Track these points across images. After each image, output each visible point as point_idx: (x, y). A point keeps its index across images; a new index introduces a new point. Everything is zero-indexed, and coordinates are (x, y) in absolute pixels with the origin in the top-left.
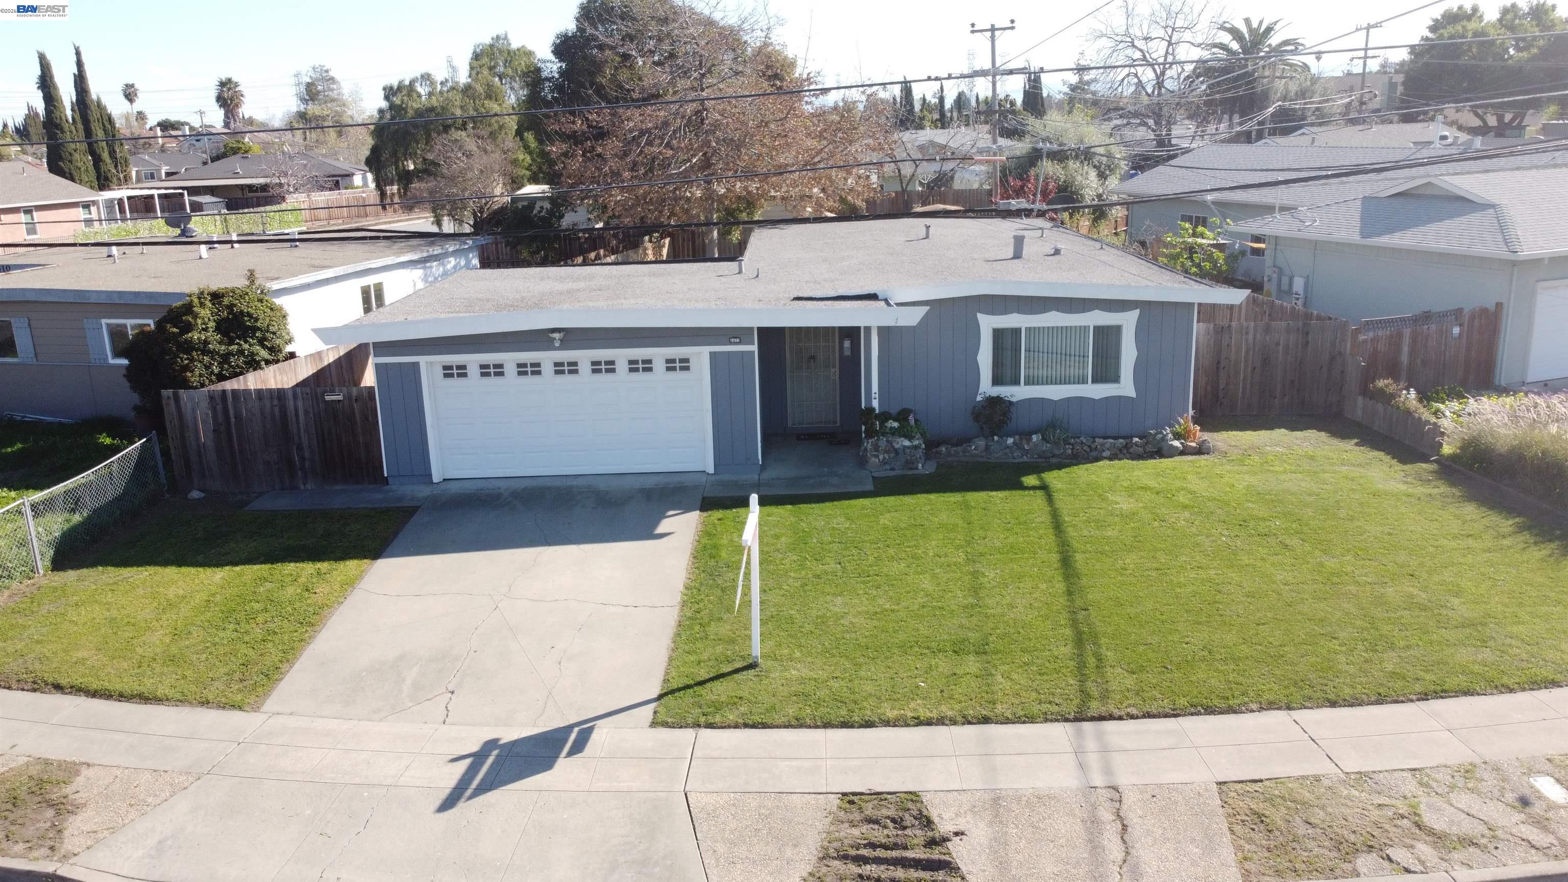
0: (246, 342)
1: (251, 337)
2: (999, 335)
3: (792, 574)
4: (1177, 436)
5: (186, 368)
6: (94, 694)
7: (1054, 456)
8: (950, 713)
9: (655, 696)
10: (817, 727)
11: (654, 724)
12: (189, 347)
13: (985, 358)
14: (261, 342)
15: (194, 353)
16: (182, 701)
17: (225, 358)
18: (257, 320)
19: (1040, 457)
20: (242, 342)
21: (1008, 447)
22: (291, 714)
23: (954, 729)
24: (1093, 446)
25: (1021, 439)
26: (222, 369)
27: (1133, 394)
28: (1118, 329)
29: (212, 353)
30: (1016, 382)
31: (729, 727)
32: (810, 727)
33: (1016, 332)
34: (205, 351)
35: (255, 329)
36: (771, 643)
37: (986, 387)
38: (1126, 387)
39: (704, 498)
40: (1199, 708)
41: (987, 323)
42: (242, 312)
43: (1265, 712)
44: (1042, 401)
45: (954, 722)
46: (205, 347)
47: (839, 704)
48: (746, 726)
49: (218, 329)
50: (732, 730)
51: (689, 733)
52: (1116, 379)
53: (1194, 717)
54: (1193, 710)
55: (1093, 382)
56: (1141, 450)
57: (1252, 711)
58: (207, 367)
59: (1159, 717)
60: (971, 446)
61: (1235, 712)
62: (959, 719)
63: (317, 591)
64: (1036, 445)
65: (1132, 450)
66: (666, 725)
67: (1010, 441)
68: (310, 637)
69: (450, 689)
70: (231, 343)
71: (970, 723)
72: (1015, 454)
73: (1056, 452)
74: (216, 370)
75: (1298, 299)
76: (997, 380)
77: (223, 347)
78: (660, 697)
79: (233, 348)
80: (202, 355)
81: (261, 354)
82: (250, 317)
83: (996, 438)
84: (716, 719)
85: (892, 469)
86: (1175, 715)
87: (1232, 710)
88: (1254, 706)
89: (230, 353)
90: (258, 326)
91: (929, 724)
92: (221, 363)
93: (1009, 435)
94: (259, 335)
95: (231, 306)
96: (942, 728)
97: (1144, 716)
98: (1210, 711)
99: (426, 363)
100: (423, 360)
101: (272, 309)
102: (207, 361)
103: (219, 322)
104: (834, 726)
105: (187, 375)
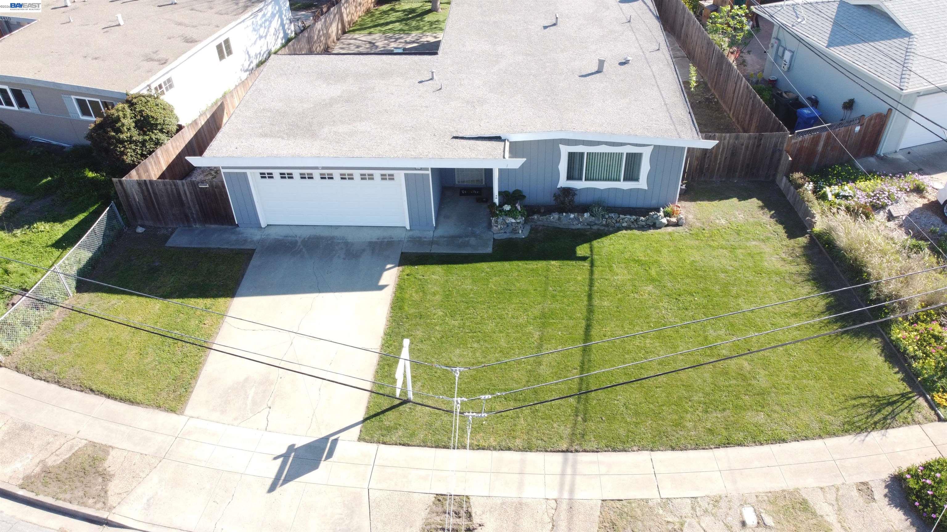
0: (153, 132)
1: (156, 130)
2: (571, 156)
3: (437, 328)
4: (667, 215)
5: (123, 153)
6: (108, 396)
7: (596, 224)
8: (494, 444)
9: (362, 419)
10: (432, 447)
11: (360, 439)
12: (122, 142)
13: (563, 167)
14: (161, 131)
15: (126, 144)
16: (148, 406)
17: (144, 143)
18: (157, 119)
19: (588, 224)
20: (151, 133)
21: (570, 219)
22: (198, 418)
23: (494, 452)
24: (618, 220)
25: (578, 215)
26: (142, 150)
27: (646, 188)
28: (640, 155)
29: (136, 142)
30: (580, 179)
31: (393, 444)
32: (429, 447)
33: (582, 154)
34: (131, 142)
35: (156, 125)
36: (419, 384)
37: (563, 182)
38: (642, 184)
39: (402, 253)
40: (610, 448)
41: (565, 150)
42: (148, 116)
43: (640, 452)
44: (595, 189)
45: (495, 449)
46: (131, 139)
47: (445, 433)
48: (400, 444)
49: (136, 126)
50: (394, 446)
51: (374, 446)
52: (637, 179)
53: (606, 453)
54: (606, 449)
55: (624, 180)
56: (644, 223)
57: (634, 451)
58: (134, 150)
59: (590, 452)
60: (550, 217)
61: (626, 451)
62: (498, 447)
63: (205, 322)
64: (586, 219)
65: (639, 223)
66: (365, 440)
67: (572, 216)
68: (204, 360)
69: (269, 406)
70: (145, 134)
71: (502, 450)
72: (574, 223)
73: (597, 222)
74: (139, 152)
75: (785, 64)
76: (570, 177)
77: (141, 137)
78: (365, 420)
79: (147, 138)
80: (130, 144)
81: (162, 137)
82: (153, 117)
83: (564, 214)
84: (387, 439)
85: (505, 232)
86: (597, 452)
87: (624, 450)
88: (635, 448)
89: (145, 141)
90: (158, 122)
91: (483, 449)
92: (141, 147)
93: (572, 212)
94: (159, 127)
95: (141, 111)
96: (489, 452)
97: (583, 451)
98: (614, 450)
99: (251, 173)
100: (248, 171)
101: (164, 109)
102: (134, 147)
103: (136, 122)
104: (440, 447)
105: (125, 157)
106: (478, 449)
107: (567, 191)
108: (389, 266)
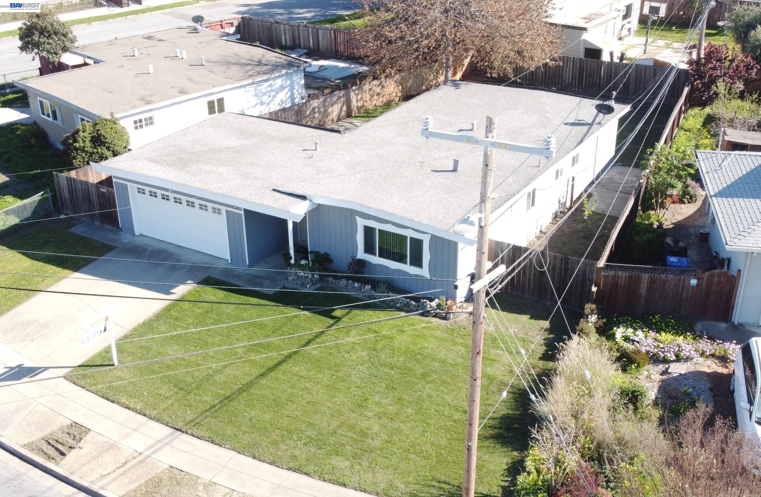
0: (101, 148)
1: (104, 146)
2: (367, 229)
4: (439, 307)
5: (75, 158)
7: (375, 298)
9: (77, 365)
11: (64, 376)
12: (76, 149)
13: (360, 239)
14: (108, 148)
15: (79, 151)
17: (92, 154)
18: (106, 138)
19: (369, 297)
20: (99, 148)
21: (354, 287)
25: (361, 285)
26: (89, 159)
27: (428, 276)
28: (422, 242)
29: (87, 152)
30: (374, 253)
33: (374, 229)
34: (83, 151)
35: (105, 143)
37: (360, 253)
38: (425, 272)
39: (207, 277)
41: (361, 222)
42: (101, 134)
44: (387, 268)
45: (135, 411)
46: (84, 149)
49: (91, 140)
52: (420, 266)
55: (410, 264)
56: (415, 308)
58: (84, 158)
62: (138, 412)
64: (366, 290)
66: (66, 378)
67: (356, 285)
69: (33, 339)
70: (95, 147)
71: (140, 414)
73: (377, 297)
76: (366, 251)
77: (92, 149)
79: (95, 150)
80: (82, 152)
81: (107, 153)
82: (104, 136)
83: (350, 282)
84: (78, 382)
85: (297, 284)
86: (200, 439)
87: (219, 445)
88: (227, 446)
89: (94, 153)
90: (107, 141)
91: (129, 409)
92: (89, 156)
93: (358, 282)
94: (107, 145)
95: (98, 130)
96: (131, 412)
97: (191, 435)
98: (213, 442)
99: (130, 186)
100: (129, 184)
101: (116, 133)
102: (84, 155)
103: (92, 137)
104: (105, 398)
105: (74, 161)
106: (126, 408)
107: (362, 263)
108: (190, 282)
